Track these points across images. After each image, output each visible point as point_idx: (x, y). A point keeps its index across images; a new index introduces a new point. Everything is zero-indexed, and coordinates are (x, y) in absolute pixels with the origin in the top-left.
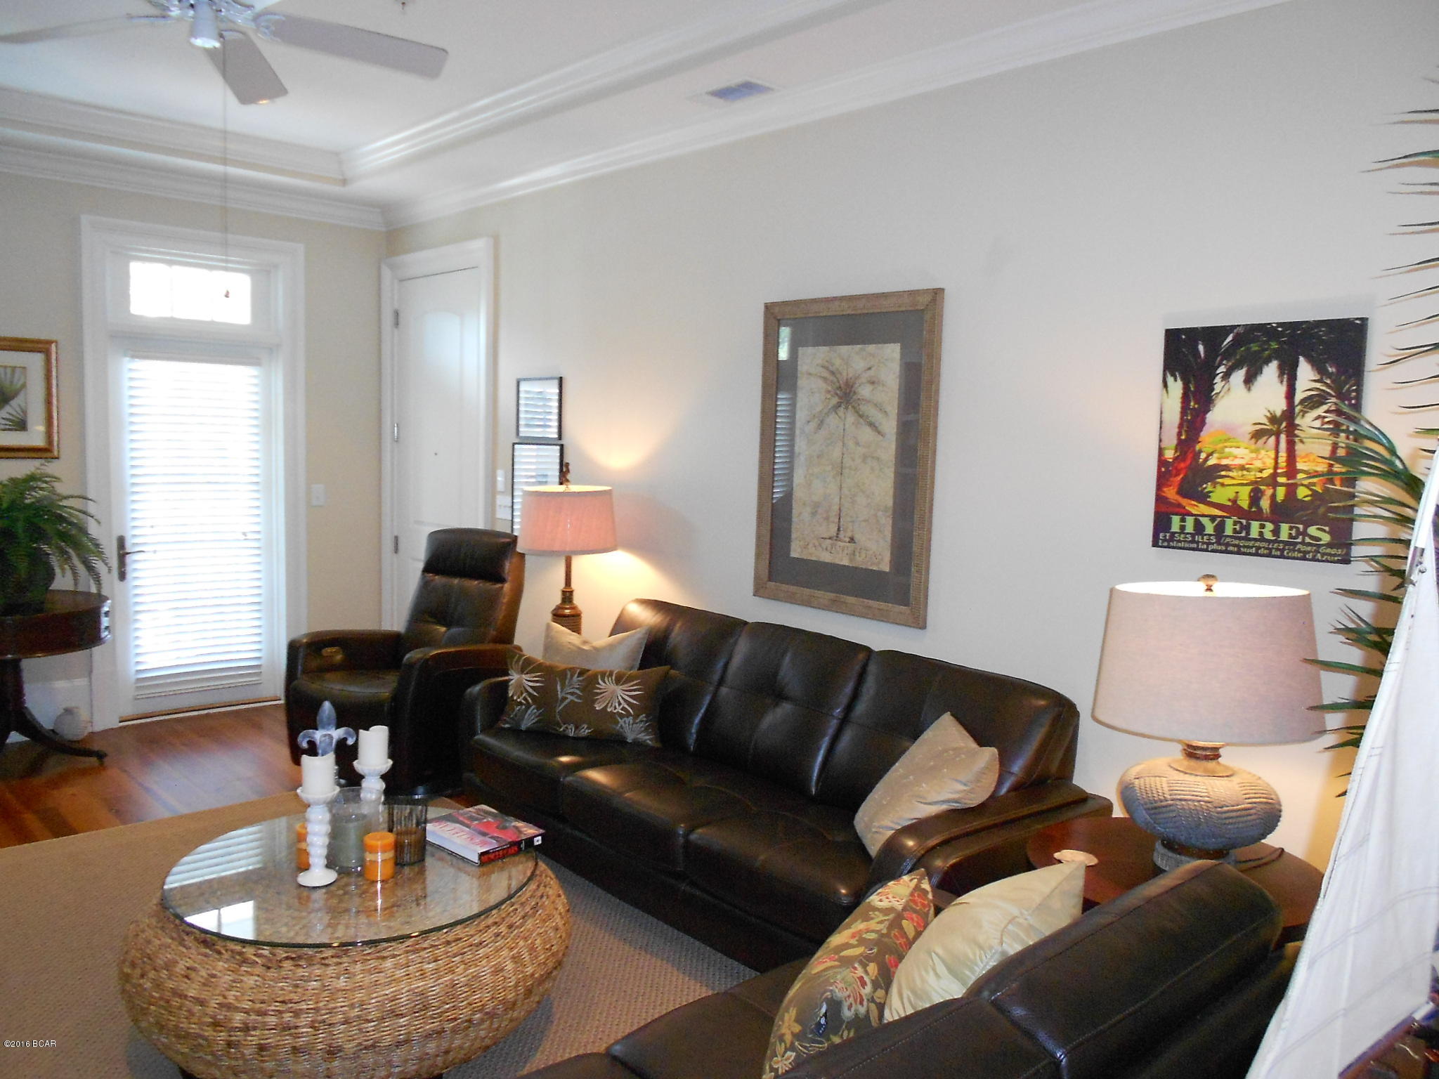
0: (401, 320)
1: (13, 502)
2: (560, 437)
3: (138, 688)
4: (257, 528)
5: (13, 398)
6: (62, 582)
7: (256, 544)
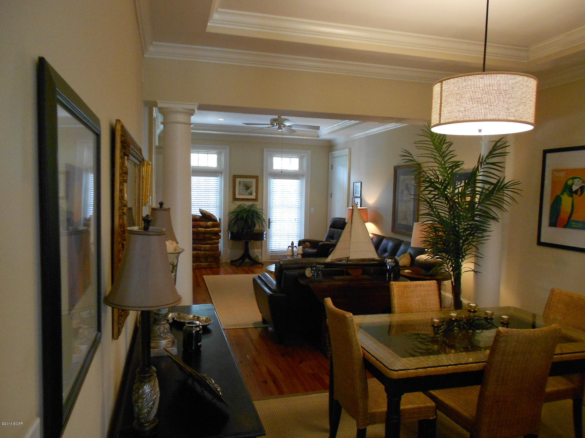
0: (333, 168)
1: (249, 210)
2: (361, 196)
3: (272, 253)
4: (298, 218)
5: (250, 188)
6: (257, 227)
7: (298, 222)
